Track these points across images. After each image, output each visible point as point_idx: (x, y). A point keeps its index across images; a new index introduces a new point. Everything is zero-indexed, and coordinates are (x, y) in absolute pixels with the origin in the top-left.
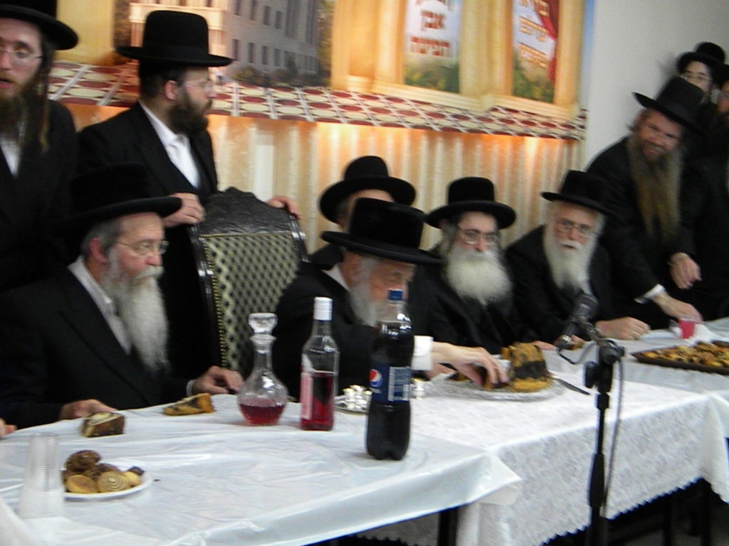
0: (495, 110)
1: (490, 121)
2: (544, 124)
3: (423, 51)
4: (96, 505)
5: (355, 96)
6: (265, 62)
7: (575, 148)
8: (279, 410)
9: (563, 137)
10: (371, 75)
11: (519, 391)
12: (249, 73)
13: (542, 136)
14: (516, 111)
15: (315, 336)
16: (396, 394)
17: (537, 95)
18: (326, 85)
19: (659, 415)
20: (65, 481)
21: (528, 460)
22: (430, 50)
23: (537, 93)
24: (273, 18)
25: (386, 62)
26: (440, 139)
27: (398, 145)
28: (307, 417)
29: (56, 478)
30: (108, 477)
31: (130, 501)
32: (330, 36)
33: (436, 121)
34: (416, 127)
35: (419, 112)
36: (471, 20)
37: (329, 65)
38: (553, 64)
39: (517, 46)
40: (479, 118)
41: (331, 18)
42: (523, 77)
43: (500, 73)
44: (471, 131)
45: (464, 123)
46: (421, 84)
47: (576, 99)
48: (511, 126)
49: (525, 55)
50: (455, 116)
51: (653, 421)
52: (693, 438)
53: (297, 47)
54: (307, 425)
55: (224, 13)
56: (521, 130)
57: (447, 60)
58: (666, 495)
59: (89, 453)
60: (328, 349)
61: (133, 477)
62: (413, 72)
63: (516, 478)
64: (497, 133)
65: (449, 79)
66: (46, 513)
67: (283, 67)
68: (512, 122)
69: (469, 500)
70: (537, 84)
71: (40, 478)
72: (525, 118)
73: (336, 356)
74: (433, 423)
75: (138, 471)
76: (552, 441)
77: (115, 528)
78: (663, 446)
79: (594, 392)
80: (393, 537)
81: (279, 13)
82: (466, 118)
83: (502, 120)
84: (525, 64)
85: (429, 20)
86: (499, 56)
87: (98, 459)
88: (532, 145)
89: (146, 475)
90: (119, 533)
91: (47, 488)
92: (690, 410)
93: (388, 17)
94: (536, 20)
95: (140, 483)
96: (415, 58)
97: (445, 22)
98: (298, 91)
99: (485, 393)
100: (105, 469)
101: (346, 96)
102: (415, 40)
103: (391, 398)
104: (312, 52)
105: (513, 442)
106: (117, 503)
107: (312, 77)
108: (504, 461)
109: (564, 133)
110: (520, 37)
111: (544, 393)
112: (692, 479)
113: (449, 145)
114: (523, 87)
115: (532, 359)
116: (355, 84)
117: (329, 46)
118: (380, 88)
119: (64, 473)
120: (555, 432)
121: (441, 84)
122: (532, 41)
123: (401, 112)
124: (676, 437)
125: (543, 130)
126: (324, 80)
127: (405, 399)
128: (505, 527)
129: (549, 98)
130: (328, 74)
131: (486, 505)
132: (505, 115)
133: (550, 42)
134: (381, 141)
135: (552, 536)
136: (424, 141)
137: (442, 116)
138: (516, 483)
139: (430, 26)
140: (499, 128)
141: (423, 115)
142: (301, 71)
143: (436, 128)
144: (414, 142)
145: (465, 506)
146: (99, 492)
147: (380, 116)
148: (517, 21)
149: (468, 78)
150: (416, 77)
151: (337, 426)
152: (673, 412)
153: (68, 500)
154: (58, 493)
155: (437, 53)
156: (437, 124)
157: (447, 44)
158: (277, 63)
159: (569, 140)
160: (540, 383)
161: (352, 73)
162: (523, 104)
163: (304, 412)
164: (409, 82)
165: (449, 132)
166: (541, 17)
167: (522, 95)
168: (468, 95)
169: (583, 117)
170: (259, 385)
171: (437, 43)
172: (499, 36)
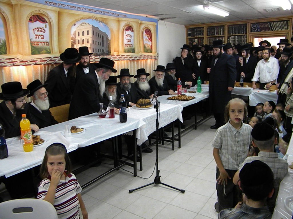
0: (141, 55)
1: (141, 57)
2: (151, 57)
3: (128, 46)
4: (77, 135)
5: (116, 56)
6: (99, 52)
7: (157, 60)
8: (105, 115)
9: (154, 59)
10: (118, 52)
11: (146, 108)
12: (96, 54)
13: (151, 59)
14: (145, 55)
15: (110, 103)
16: (124, 112)
17: (149, 52)
18: (110, 54)
19: (170, 109)
20: (71, 131)
21: (148, 120)
22: (129, 46)
23: (149, 51)
24: (99, 44)
25: (121, 49)
26: (132, 61)
27: (124, 63)
28: (110, 116)
29: (70, 131)
30: (78, 130)
31: (82, 133)
32: (110, 46)
33: (131, 58)
34: (127, 60)
35: (127, 57)
36: (136, 40)
37: (110, 51)
38: (152, 46)
39: (145, 43)
40: (139, 57)
41: (110, 42)
42: (146, 49)
43: (142, 49)
44: (137, 59)
45: (136, 58)
46: (128, 52)
47: (156, 52)
48: (145, 58)
49: (146, 45)
50: (134, 57)
51: (169, 111)
52: (176, 112)
53: (104, 48)
54: (110, 118)
55: (91, 44)
56: (147, 58)
57: (132, 47)
58: (172, 122)
59: (75, 126)
60: (112, 105)
61: (82, 129)
62: (126, 50)
63: (145, 123)
64: (142, 59)
65: (133, 51)
66: (69, 136)
67: (102, 52)
68: (145, 57)
69: (138, 128)
70: (149, 50)
71: (67, 131)
72: (147, 56)
73: (114, 106)
74: (132, 115)
75: (83, 128)
76: (152, 116)
77: (80, 138)
78: (171, 114)
79: (156, 109)
80: (126, 134)
81: (101, 43)
82: (136, 57)
83: (143, 57)
84: (146, 47)
85: (128, 41)
86: (142, 46)
87: (76, 127)
88: (149, 61)
89: (84, 129)
90: (81, 139)
91: (68, 133)
92: (175, 108)
93: (120, 41)
94: (148, 38)
95: (83, 130)
96: (126, 48)
97: (131, 41)
98: (105, 56)
99: (141, 109)
100: (77, 128)
101: (114, 56)
102: (126, 44)
103: (123, 112)
104: (107, 49)
105: (145, 117)
106: (80, 134)
107: (108, 53)
108: (144, 121)
109: (155, 58)
110: (145, 42)
111: (151, 108)
112: (176, 119)
113: (134, 62)
114: (146, 51)
115: (148, 102)
116: (115, 54)
117: (110, 47)
118: (120, 54)
119: (71, 130)
120: (152, 115)
121: (131, 52)
122: (147, 42)
123: (124, 58)
124: (173, 113)
125: (151, 58)
126: (110, 53)
127: (126, 112)
128: (145, 131)
129: (151, 52)
130: (111, 52)
131: (141, 128)
132: (144, 56)
133: (151, 42)
134: (121, 63)
135: (153, 131)
136: (129, 62)
137: (132, 58)
138: (145, 124)
139: (128, 42)
140: (143, 58)
141: (128, 58)
142: (105, 53)
143: (131, 60)
144: (127, 63)
145: (137, 129)
146: (77, 132)
147: (120, 59)
148: (144, 39)
149: (136, 50)
150: (127, 51)
151: (115, 117)
152: (172, 109)
153: (72, 134)
154: (70, 133)
155: (130, 46)
156: (131, 59)
157: (132, 45)
158: (101, 51)
159: (156, 59)
160: (150, 106)
161: (115, 52)
162: (147, 54)
163: (109, 116)
164: (125, 52)
165: (133, 60)
166: (149, 38)
167: (146, 52)
168: (136, 53)
169: (158, 55)
170: (101, 111)
171: (130, 45)
172: (141, 42)
